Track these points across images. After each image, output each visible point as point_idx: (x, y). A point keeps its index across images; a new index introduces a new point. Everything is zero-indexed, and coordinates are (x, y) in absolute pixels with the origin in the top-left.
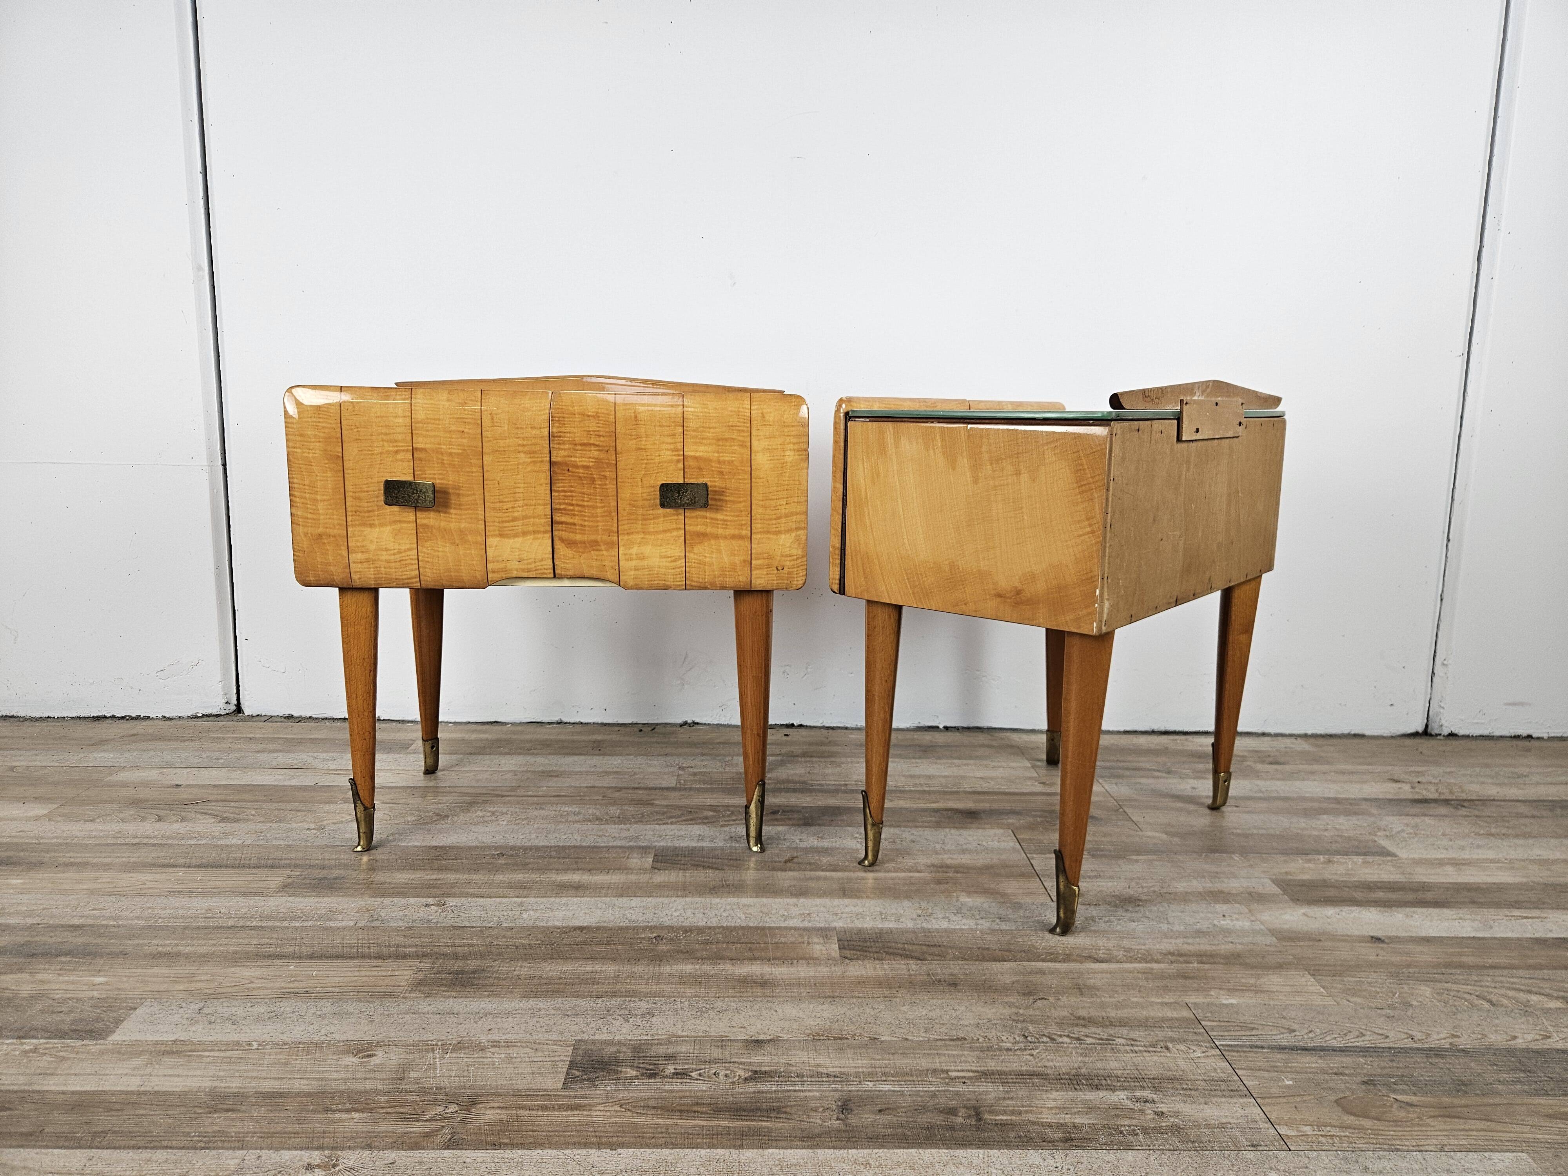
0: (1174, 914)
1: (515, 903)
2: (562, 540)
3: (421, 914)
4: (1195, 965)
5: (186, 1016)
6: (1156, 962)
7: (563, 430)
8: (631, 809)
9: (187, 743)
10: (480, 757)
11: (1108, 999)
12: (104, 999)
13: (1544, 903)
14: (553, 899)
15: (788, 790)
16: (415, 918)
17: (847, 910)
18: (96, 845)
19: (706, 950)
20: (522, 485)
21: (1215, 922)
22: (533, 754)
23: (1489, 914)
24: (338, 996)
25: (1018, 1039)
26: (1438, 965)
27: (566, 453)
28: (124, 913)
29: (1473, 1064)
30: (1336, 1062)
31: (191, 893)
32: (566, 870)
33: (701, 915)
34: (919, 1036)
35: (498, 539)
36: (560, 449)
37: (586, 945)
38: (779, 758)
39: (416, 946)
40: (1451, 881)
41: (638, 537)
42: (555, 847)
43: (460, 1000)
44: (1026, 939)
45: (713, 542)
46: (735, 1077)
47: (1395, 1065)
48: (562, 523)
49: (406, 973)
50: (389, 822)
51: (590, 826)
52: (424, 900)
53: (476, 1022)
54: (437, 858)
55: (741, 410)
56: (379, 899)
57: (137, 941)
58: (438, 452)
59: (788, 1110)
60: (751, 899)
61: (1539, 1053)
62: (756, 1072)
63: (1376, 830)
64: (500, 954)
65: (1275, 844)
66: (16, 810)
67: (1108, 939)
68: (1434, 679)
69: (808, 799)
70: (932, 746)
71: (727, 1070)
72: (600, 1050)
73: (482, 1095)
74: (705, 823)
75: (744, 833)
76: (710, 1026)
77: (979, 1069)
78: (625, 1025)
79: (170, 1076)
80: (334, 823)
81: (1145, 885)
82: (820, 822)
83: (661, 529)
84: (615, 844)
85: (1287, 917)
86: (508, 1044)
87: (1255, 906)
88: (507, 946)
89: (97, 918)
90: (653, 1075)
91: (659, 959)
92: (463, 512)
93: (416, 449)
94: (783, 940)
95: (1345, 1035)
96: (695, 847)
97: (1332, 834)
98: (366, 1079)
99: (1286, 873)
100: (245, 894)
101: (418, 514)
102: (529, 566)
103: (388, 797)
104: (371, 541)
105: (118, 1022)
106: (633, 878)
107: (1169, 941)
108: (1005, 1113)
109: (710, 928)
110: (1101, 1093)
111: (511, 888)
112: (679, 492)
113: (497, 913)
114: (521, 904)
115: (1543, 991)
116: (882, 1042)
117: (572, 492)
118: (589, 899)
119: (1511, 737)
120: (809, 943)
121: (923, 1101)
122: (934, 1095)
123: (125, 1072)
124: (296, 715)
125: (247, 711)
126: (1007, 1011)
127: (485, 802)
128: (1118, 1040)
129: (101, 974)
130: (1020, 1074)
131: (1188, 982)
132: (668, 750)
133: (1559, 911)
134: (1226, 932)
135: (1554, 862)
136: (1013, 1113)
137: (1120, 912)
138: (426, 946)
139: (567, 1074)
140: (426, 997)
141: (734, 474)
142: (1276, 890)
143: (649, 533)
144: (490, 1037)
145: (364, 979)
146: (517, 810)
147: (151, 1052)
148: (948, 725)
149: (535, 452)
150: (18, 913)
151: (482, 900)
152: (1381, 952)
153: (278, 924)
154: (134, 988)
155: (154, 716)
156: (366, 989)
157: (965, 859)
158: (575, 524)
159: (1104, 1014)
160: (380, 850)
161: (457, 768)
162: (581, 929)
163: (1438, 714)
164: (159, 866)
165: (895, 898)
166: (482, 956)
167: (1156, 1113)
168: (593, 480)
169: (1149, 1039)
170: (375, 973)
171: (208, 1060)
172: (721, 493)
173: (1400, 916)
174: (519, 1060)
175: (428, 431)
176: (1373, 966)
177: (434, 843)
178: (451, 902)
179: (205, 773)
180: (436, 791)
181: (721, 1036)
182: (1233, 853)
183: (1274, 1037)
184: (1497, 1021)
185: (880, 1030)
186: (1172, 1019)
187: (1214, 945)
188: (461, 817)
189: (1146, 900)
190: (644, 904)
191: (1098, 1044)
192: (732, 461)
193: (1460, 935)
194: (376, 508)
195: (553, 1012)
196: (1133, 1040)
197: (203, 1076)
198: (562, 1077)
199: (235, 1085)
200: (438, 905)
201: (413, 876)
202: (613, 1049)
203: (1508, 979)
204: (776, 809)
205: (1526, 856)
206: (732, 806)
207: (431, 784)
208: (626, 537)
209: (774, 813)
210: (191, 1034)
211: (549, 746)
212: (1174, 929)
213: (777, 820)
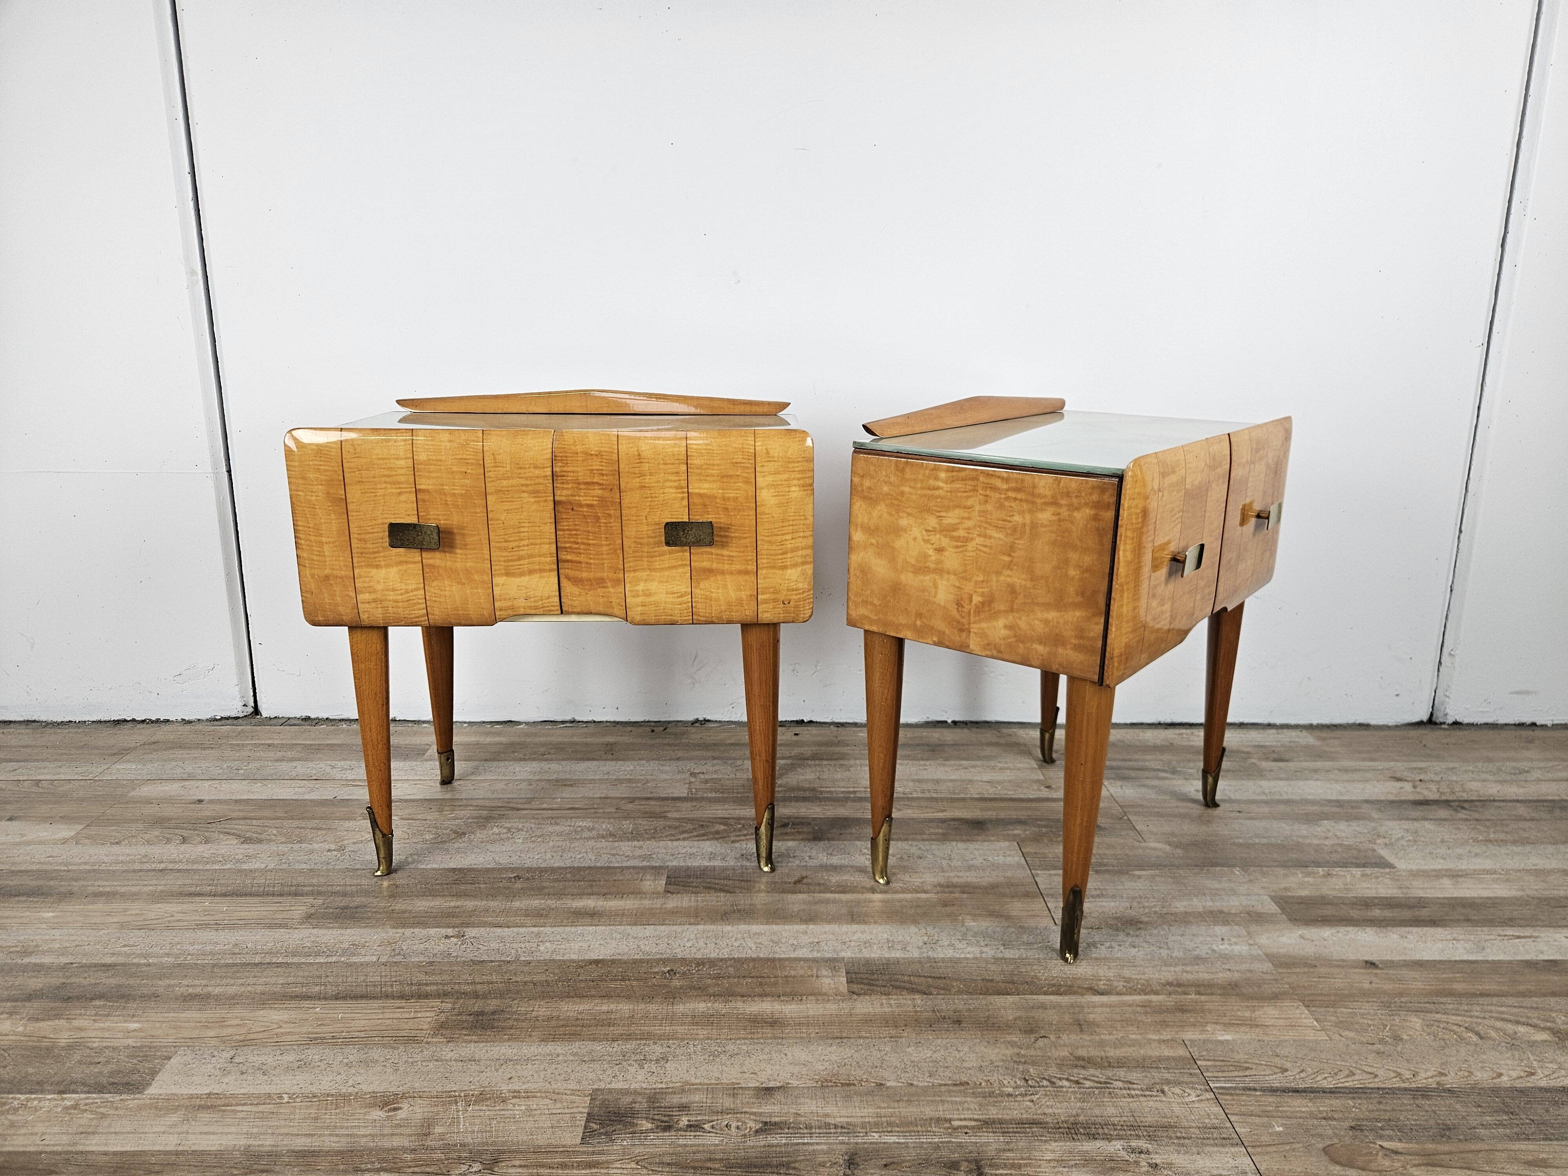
0: (1174, 938)
1: (532, 932)
2: (568, 578)
3: (442, 947)
4: (1193, 996)
5: (218, 1066)
6: (1155, 994)
7: (565, 469)
8: (644, 823)
9: (207, 752)
10: (496, 763)
11: (1107, 1037)
12: (139, 1047)
13: (1537, 920)
14: (568, 929)
15: (797, 799)
16: (435, 951)
17: (855, 938)
18: (125, 871)
19: (718, 985)
20: (527, 525)
21: (1215, 948)
22: (546, 760)
23: (1483, 933)
24: (362, 1041)
25: (1019, 1082)
26: (1430, 994)
27: (569, 492)
28: (155, 950)
29: (1458, 1106)
30: (1325, 1105)
31: (217, 926)
32: (581, 895)
33: (713, 945)
34: (923, 1081)
35: (504, 578)
36: (563, 489)
37: (601, 981)
38: (789, 762)
39: (437, 984)
40: (1448, 896)
41: (644, 574)
42: (570, 868)
43: (482, 1045)
44: (1029, 968)
45: (719, 577)
46: (746, 1129)
47: (1382, 1107)
48: (568, 561)
49: (428, 1014)
50: (407, 841)
51: (603, 843)
52: (444, 931)
53: (497, 1070)
54: (456, 882)
55: (745, 446)
56: (400, 930)
57: (167, 982)
58: (442, 493)
59: (797, 1165)
60: (762, 927)
61: (1522, 1091)
62: (766, 1123)
63: (1375, 837)
64: (518, 992)
65: (1276, 856)
66: (44, 832)
67: (1109, 968)
68: (1441, 669)
69: (818, 810)
70: (939, 745)
71: (738, 1121)
72: (617, 1100)
73: (503, 1152)
74: (717, 839)
75: (754, 850)
76: (722, 1072)
77: (981, 1117)
78: (640, 1072)
79: (206, 1133)
80: (354, 843)
81: (1146, 904)
82: (829, 836)
83: (667, 565)
84: (628, 864)
85: (1284, 940)
86: (529, 1095)
87: (1253, 928)
88: (526, 983)
89: (128, 955)
90: (667, 1128)
91: (672, 996)
92: (469, 552)
93: (421, 491)
94: (793, 973)
95: (1336, 1074)
96: (707, 867)
97: (1332, 842)
98: (392, 1135)
99: (1286, 889)
100: (271, 926)
101: (424, 554)
102: (536, 604)
103: (407, 811)
104: (378, 582)
105: (154, 1073)
106: (647, 903)
107: (1169, 969)
108: (1005, 1166)
109: (722, 960)
110: (1098, 1144)
111: (527, 916)
112: (684, 530)
113: (515, 945)
114: (538, 934)
115: (1530, 1022)
116: (888, 1088)
117: (576, 530)
118: (603, 928)
119: (1515, 725)
120: (817, 977)
121: (926, 1154)
122: (937, 1147)
123: (163, 1129)
124: (313, 716)
125: (265, 713)
126: (1010, 1052)
127: (501, 816)
128: (1115, 1083)
129: (135, 1019)
130: (1021, 1123)
131: (1185, 1016)
132: (680, 754)
133: (1551, 930)
134: (1225, 958)
135: (1551, 872)
136: (1013, 1166)
137: (1122, 937)
138: (447, 984)
139: (585, 1127)
140: (448, 1042)
141: (739, 510)
142: (1273, 908)
143: (655, 570)
144: (511, 1087)
145: (389, 1022)
146: (533, 826)
147: (187, 1107)
148: (957, 719)
149: (538, 492)
150: (50, 951)
151: (499, 930)
152: (1375, 980)
153: (303, 960)
154: (168, 1035)
155: (174, 719)
156: (391, 1033)
157: (971, 877)
158: (580, 562)
159: (1103, 1054)
160: (399, 873)
161: (473, 777)
162: (597, 962)
163: (1442, 703)
164: (186, 895)
165: (902, 923)
166: (501, 995)
167: (1150, 1165)
168: (597, 519)
169: (1146, 1081)
170: (398, 1015)
171: (241, 1115)
172: (727, 529)
173: (1396, 936)
174: (539, 1112)
175: (430, 472)
176: (1365, 994)
177: (452, 865)
178: (471, 932)
179: (225, 786)
180: (453, 804)
181: (733, 1083)
182: (1234, 866)
183: (1267, 1078)
184: (1484, 1057)
185: (886, 1074)
186: (1168, 1059)
187: (1212, 973)
188: (478, 835)
189: (1147, 923)
190: (658, 933)
191: (1097, 1088)
192: (737, 498)
193: (1453, 959)
194: (381, 549)
195: (571, 1058)
196: (1131, 1083)
197: (237, 1134)
198: (580, 1130)
199: (267, 1143)
200: (457, 937)
201: (432, 904)
202: (629, 1099)
203: (1498, 1009)
204: (786, 821)
205: (1522, 866)
206: (744, 819)
207: (448, 796)
208: (632, 574)
209: (785, 825)
210: (224, 1086)
211: (562, 749)
212: (1174, 955)
213: (786, 834)
